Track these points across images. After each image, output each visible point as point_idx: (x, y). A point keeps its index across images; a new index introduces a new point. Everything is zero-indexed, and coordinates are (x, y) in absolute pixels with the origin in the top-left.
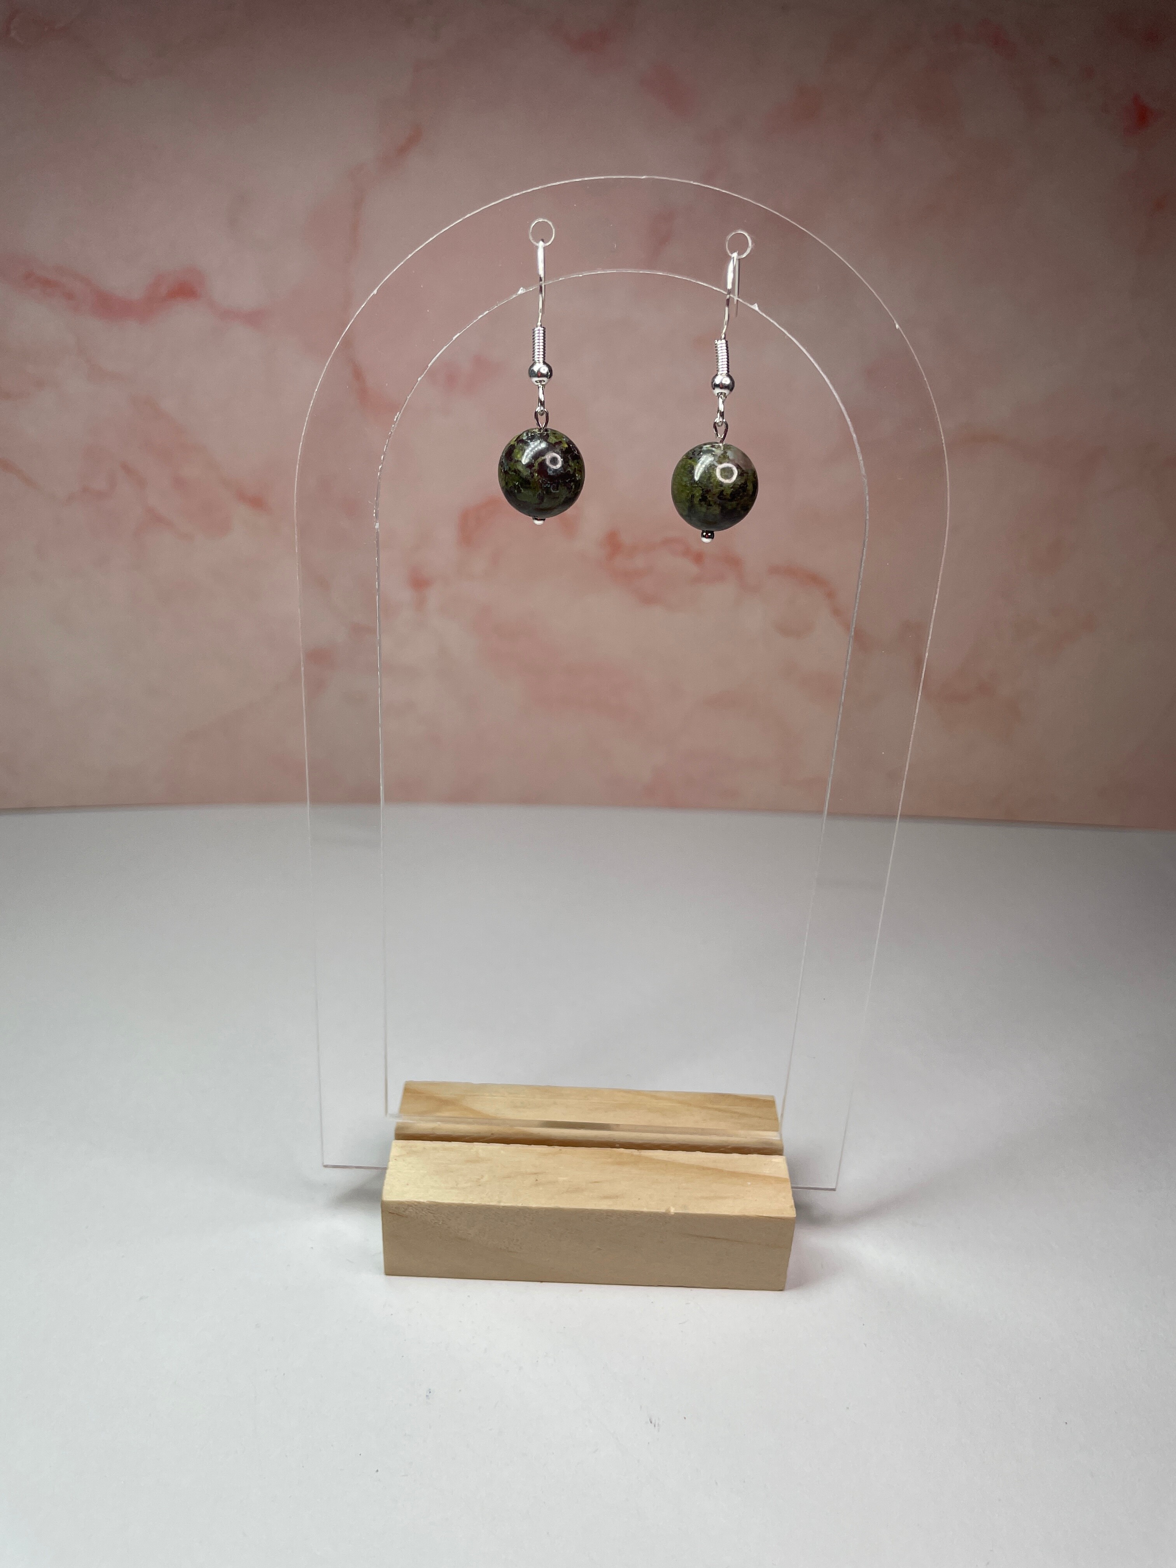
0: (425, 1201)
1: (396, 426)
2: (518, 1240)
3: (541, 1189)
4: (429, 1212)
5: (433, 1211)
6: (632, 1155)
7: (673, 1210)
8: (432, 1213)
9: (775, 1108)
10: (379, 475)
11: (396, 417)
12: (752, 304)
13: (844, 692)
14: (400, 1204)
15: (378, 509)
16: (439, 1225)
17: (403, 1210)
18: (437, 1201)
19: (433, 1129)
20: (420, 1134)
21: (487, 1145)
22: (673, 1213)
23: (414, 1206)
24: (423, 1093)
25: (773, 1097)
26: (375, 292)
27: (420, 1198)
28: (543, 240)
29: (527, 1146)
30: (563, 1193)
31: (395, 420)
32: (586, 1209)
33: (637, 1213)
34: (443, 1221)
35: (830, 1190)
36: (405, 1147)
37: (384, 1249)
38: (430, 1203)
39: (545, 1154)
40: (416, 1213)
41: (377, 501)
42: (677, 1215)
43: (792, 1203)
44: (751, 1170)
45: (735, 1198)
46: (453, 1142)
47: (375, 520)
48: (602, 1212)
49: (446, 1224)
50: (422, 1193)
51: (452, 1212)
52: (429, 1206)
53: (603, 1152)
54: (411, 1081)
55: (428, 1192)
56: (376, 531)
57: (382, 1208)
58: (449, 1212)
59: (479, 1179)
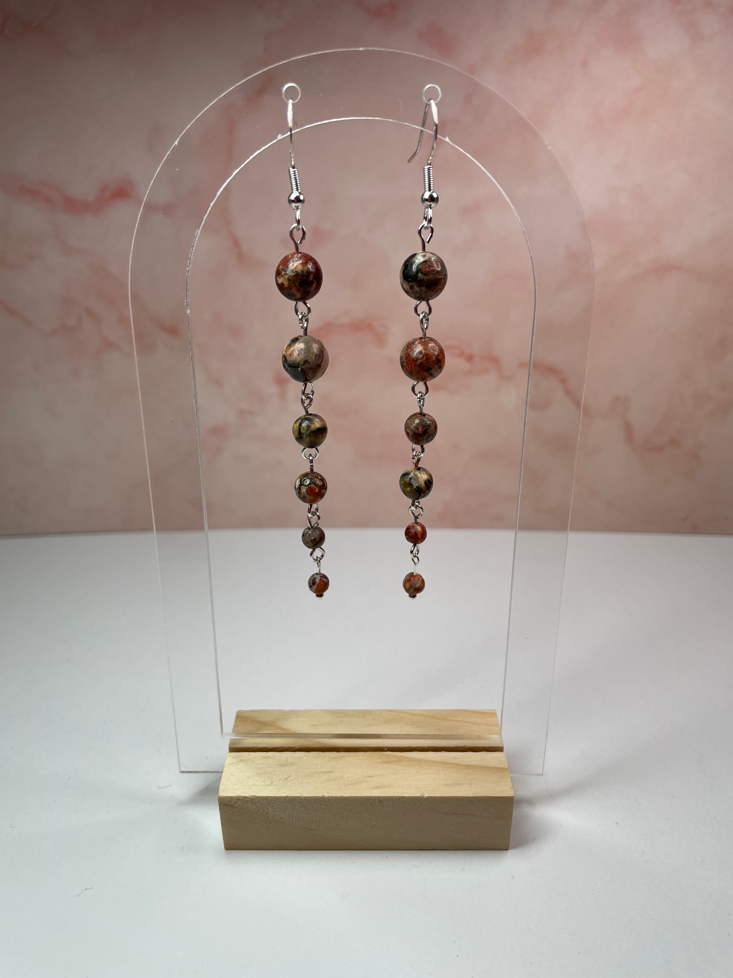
0: (249, 796)
1: (197, 239)
2: (316, 821)
3: (331, 783)
4: (253, 803)
5: (255, 802)
6: (396, 756)
7: (426, 795)
8: (255, 804)
9: (497, 718)
10: (187, 274)
11: (197, 232)
12: (445, 137)
13: (527, 415)
14: (232, 798)
15: (188, 300)
16: (261, 812)
17: (234, 802)
18: (257, 795)
19: (256, 744)
20: (247, 748)
21: (293, 753)
22: (426, 797)
23: (241, 800)
24: (249, 718)
25: (495, 710)
26: (176, 143)
27: (245, 793)
28: (292, 99)
29: (322, 752)
30: (347, 786)
31: (196, 234)
32: (365, 797)
33: (400, 798)
34: (263, 809)
35: (539, 775)
36: (235, 757)
37: (223, 831)
38: (252, 797)
39: (334, 758)
40: (243, 804)
41: (187, 293)
42: (429, 798)
43: (511, 786)
44: (481, 763)
45: (470, 784)
46: (269, 752)
47: (186, 307)
48: (375, 798)
49: (265, 812)
50: (247, 790)
51: (268, 803)
52: (252, 799)
53: (376, 755)
54: (241, 710)
55: (251, 789)
56: (188, 315)
57: (219, 802)
58: (266, 802)
59: (287, 778)
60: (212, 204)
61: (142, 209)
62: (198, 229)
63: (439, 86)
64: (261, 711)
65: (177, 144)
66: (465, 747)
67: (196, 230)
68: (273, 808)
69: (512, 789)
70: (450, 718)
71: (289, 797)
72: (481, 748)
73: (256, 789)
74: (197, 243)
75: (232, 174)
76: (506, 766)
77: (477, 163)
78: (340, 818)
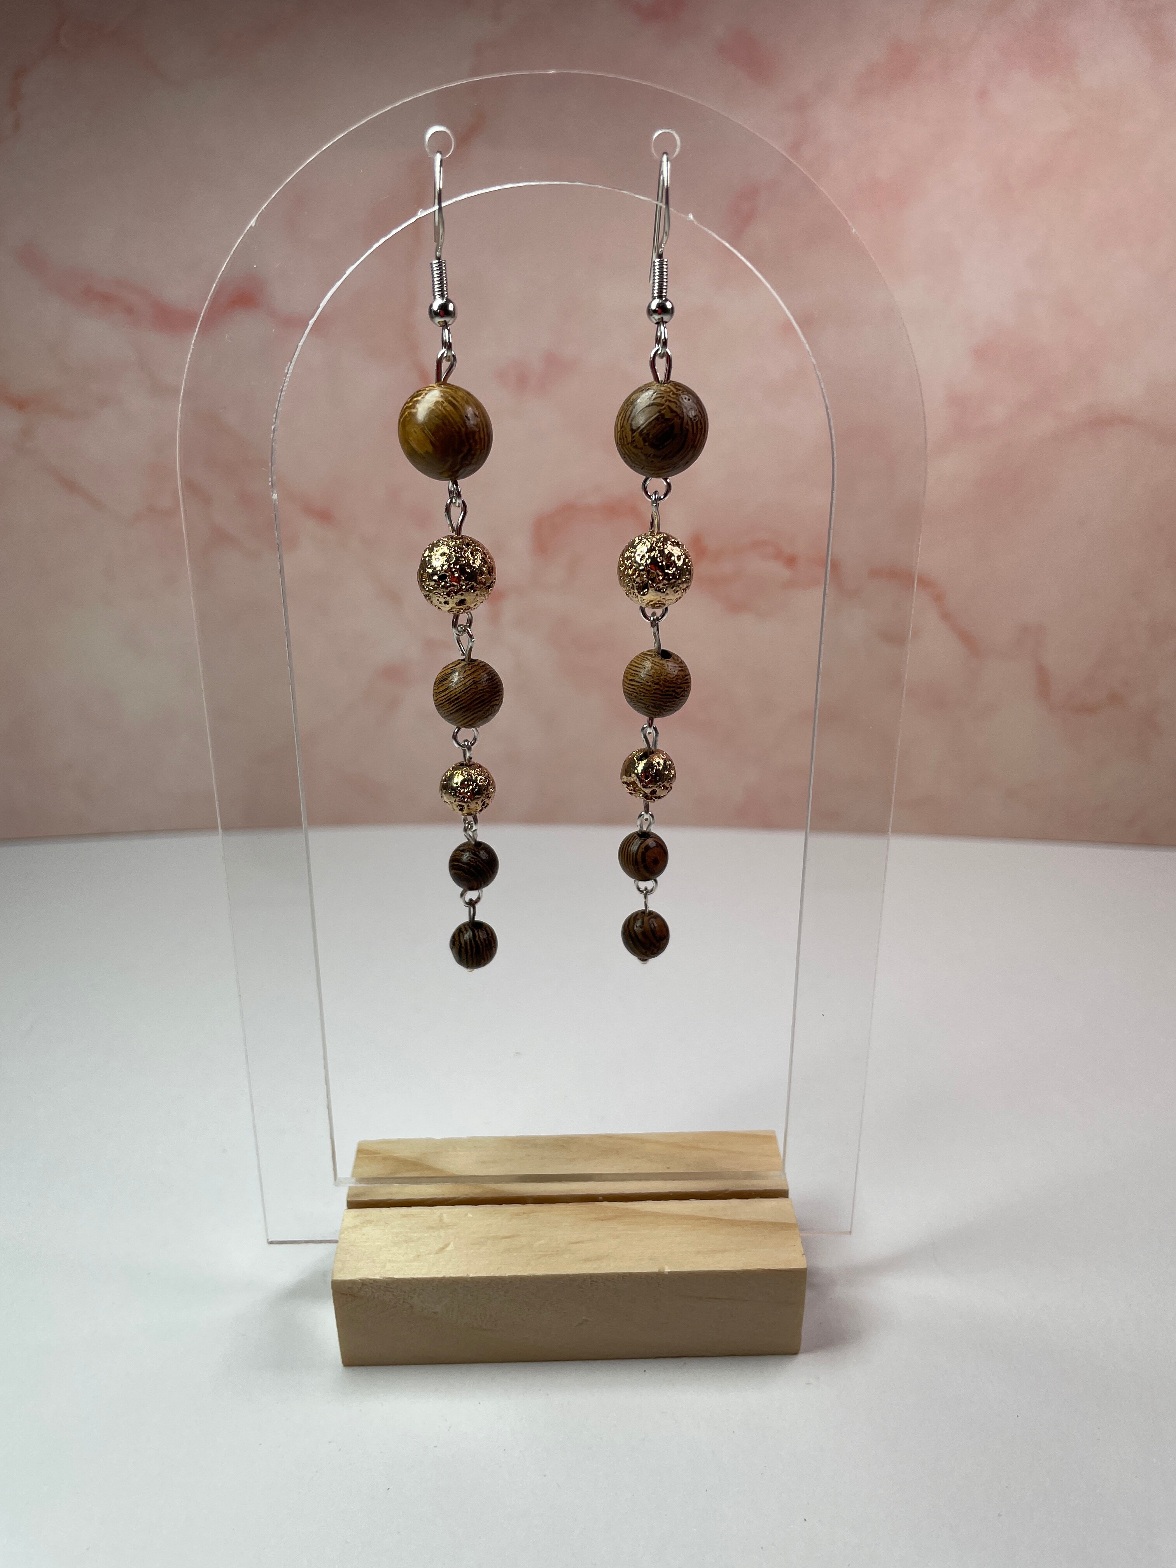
0: (381, 1278)
1: (287, 380)
2: (491, 1316)
3: (515, 1254)
4: (388, 1291)
5: (390, 1288)
6: (618, 1209)
7: (667, 1269)
8: (390, 1291)
9: (778, 1143)
10: (272, 436)
11: (287, 367)
12: (687, 214)
13: (821, 659)
14: (353, 1282)
15: (275, 478)
16: (399, 1304)
17: (358, 1290)
18: (395, 1277)
19: (391, 1194)
20: (375, 1200)
21: (452, 1208)
22: (667, 1274)
23: (369, 1284)
24: (377, 1154)
25: (774, 1131)
26: (253, 223)
27: (375, 1274)
28: (441, 153)
29: (498, 1206)
30: (540, 1258)
31: (286, 371)
32: (568, 1276)
33: (626, 1276)
34: (404, 1299)
35: (845, 1233)
36: (358, 1216)
37: (339, 1337)
38: (387, 1279)
39: (518, 1214)
40: (373, 1292)
41: (272, 465)
42: (672, 1274)
43: (803, 1252)
44: (753, 1217)
45: (736, 1250)
46: (413, 1208)
47: (271, 490)
48: (585, 1277)
49: (408, 1303)
50: (378, 1269)
51: (413, 1288)
52: (386, 1282)
53: (585, 1207)
54: (365, 1141)
55: (385, 1267)
56: (274, 503)
57: (333, 1288)
58: (410, 1289)
59: (443, 1248)
60: (311, 322)
61: (197, 330)
62: (289, 363)
63: (677, 132)
64: (398, 1141)
65: (253, 225)
66: (727, 1192)
67: (287, 366)
68: (421, 1296)
69: (804, 1256)
70: (701, 1145)
71: (447, 1278)
72: (753, 1193)
73: (393, 1267)
74: (287, 386)
75: (345, 273)
76: (793, 1221)
77: (739, 255)
78: (529, 1310)
